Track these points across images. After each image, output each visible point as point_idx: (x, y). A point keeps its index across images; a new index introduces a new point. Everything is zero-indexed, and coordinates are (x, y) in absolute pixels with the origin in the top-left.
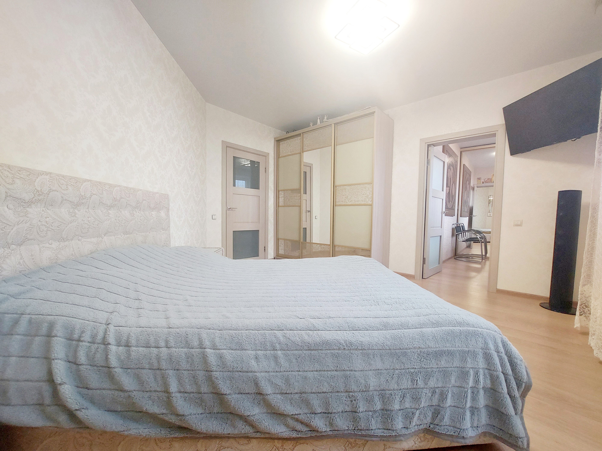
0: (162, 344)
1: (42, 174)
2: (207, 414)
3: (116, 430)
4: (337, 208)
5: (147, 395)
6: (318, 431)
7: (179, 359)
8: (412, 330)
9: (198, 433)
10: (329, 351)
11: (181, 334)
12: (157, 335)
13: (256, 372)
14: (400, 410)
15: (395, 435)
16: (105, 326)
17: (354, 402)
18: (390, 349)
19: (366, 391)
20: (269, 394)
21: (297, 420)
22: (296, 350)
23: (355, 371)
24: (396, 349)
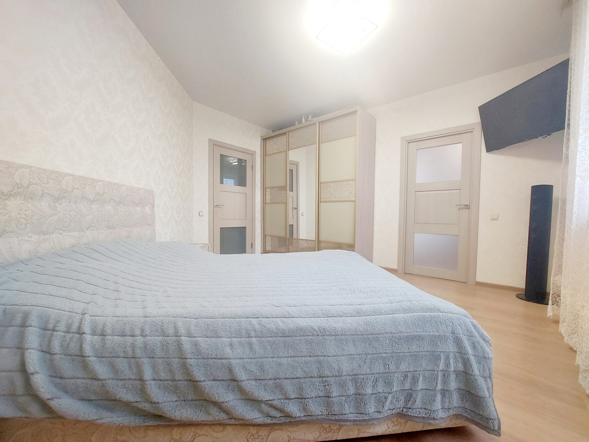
0: (138, 332)
1: (21, 167)
2: (182, 401)
3: (89, 419)
4: (322, 205)
5: (121, 383)
6: (291, 417)
7: (154, 347)
8: (384, 316)
9: (173, 420)
10: (303, 338)
11: (157, 322)
12: (133, 324)
13: (231, 359)
14: (373, 394)
15: (368, 419)
16: (81, 316)
17: (327, 387)
18: (362, 334)
19: (339, 376)
20: (243, 381)
21: (271, 406)
22: (271, 337)
23: (329, 356)
24: (368, 335)
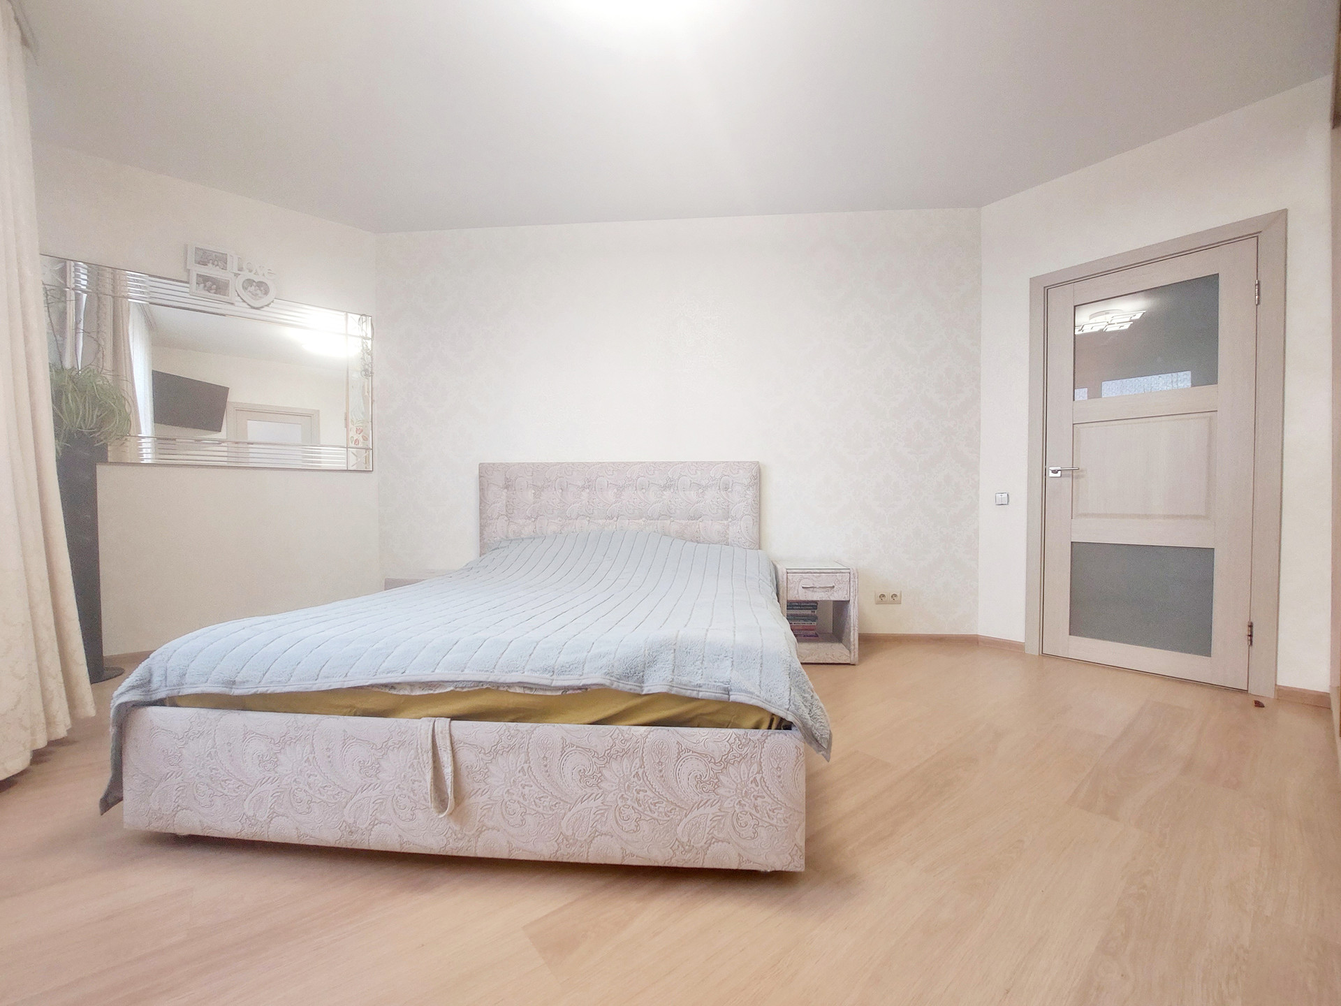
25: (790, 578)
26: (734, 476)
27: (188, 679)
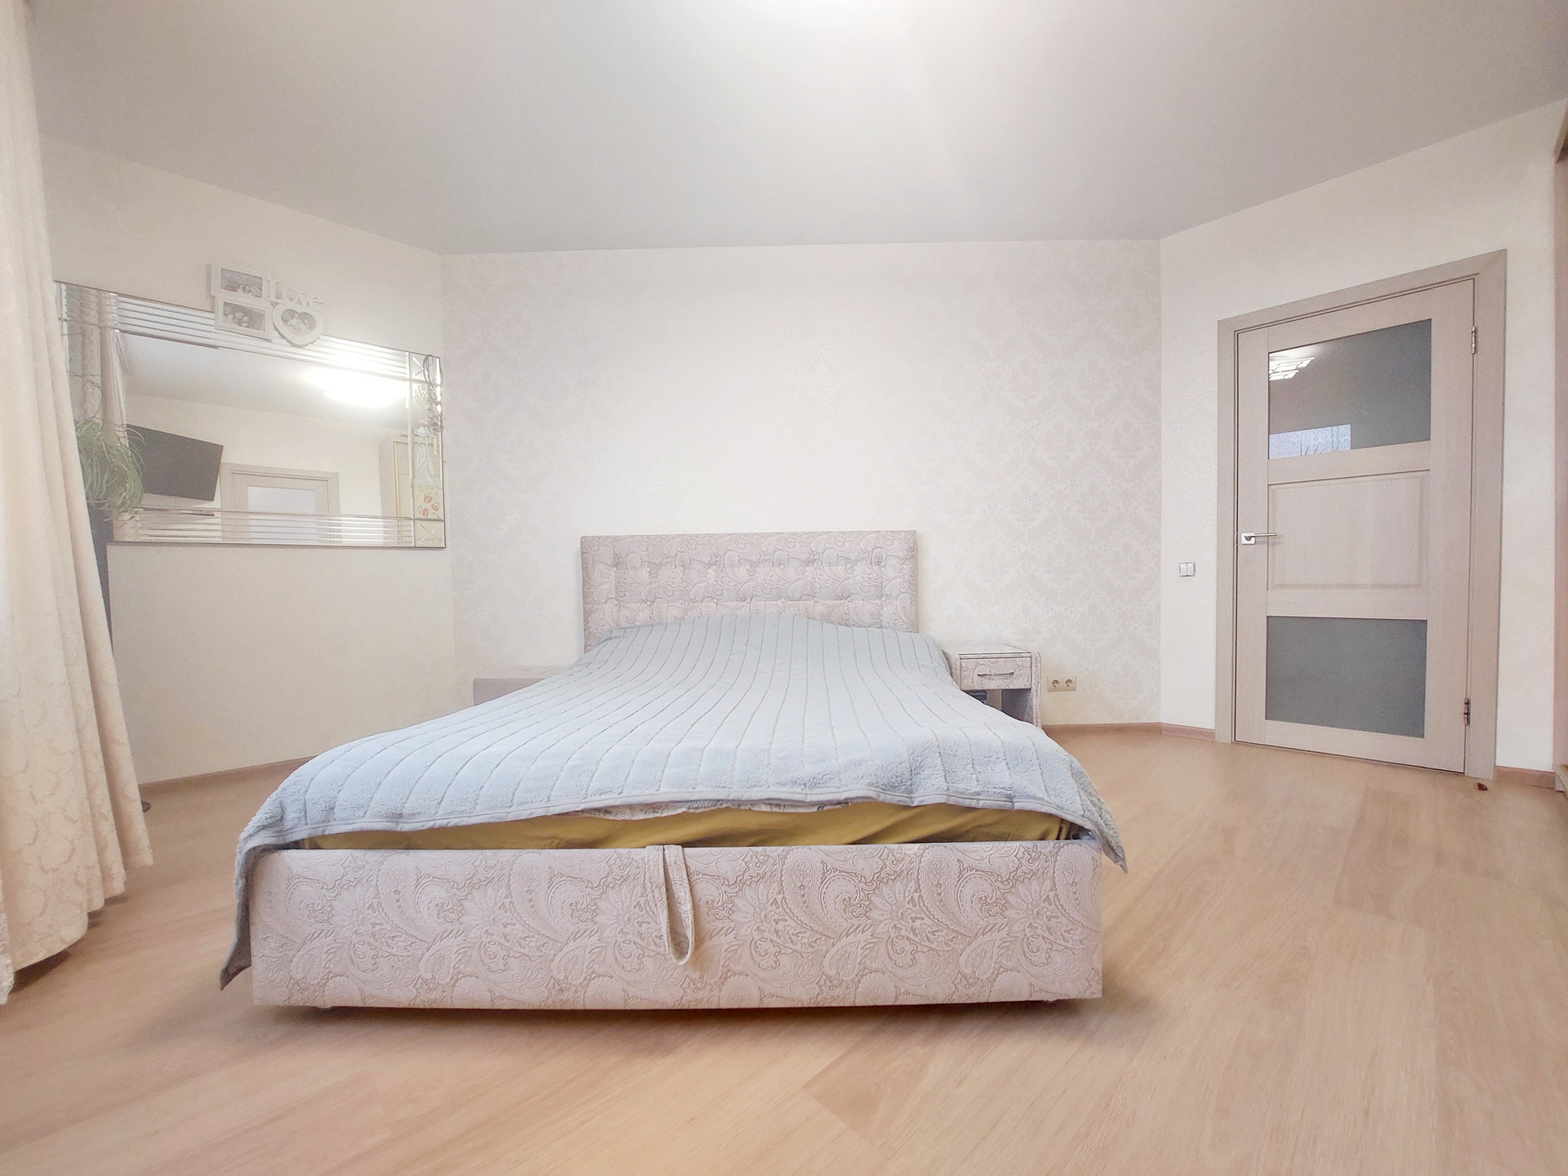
25: (964, 665)
26: (888, 548)
27: (338, 813)
